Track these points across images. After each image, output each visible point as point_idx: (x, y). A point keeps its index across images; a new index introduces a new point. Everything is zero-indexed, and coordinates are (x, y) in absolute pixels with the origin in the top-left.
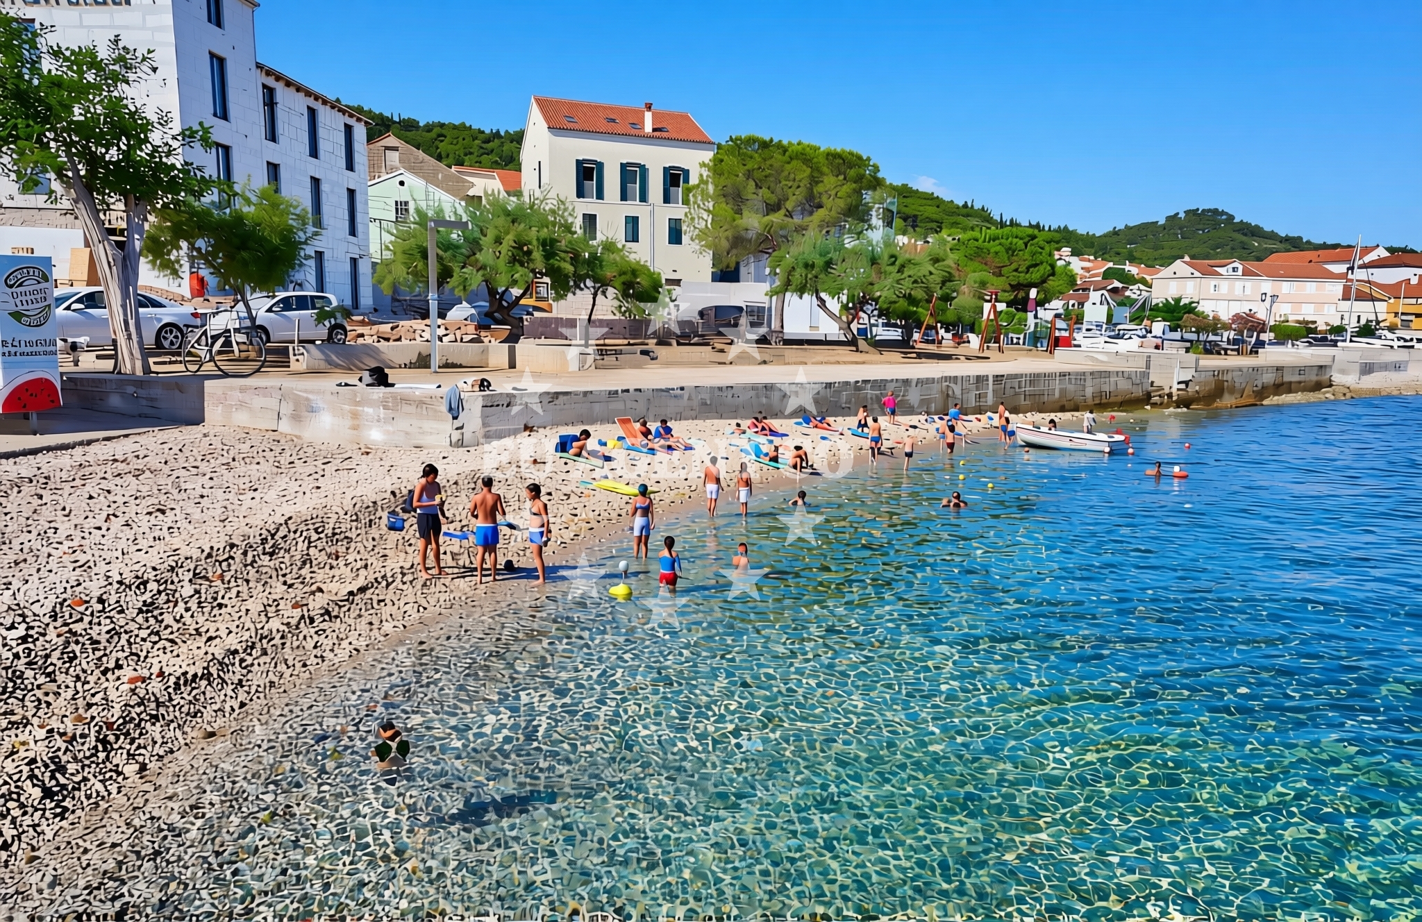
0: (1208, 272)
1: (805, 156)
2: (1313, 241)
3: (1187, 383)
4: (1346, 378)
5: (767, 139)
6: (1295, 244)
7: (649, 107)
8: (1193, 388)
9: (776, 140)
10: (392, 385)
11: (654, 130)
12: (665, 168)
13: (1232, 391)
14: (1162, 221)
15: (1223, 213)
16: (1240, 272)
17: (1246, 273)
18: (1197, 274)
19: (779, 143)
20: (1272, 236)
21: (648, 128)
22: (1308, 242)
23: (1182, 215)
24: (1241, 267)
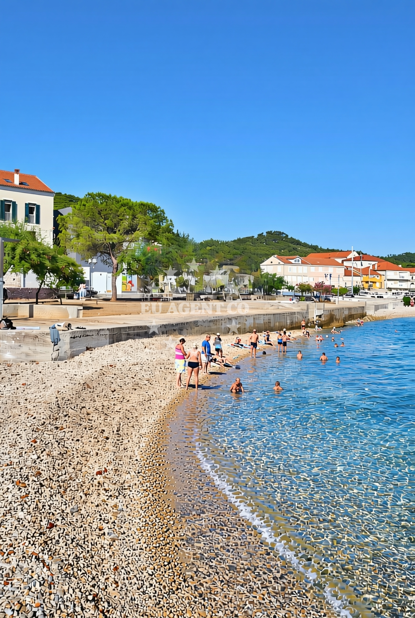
0: (287, 262)
1: (128, 205)
2: (323, 248)
3: (320, 316)
4: (370, 312)
5: (108, 194)
6: (315, 249)
7: (17, 171)
8: (323, 319)
9: (113, 196)
10: (15, 328)
11: (20, 184)
12: (26, 204)
13: (336, 320)
14: (256, 236)
15: (283, 233)
16: (300, 262)
17: (303, 263)
18: (282, 263)
19: (115, 198)
20: (305, 245)
21: (17, 182)
22: (321, 248)
23: (265, 234)
24: (300, 260)
